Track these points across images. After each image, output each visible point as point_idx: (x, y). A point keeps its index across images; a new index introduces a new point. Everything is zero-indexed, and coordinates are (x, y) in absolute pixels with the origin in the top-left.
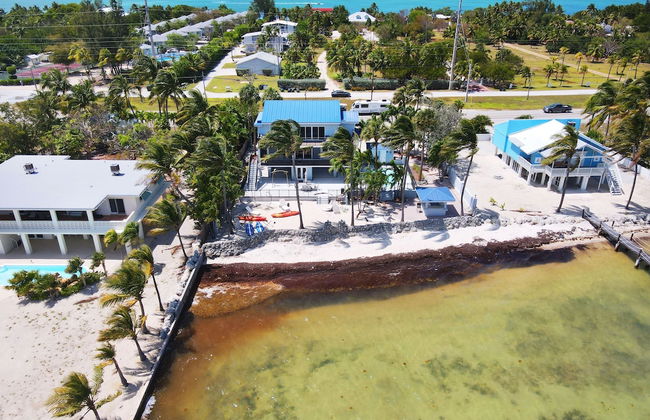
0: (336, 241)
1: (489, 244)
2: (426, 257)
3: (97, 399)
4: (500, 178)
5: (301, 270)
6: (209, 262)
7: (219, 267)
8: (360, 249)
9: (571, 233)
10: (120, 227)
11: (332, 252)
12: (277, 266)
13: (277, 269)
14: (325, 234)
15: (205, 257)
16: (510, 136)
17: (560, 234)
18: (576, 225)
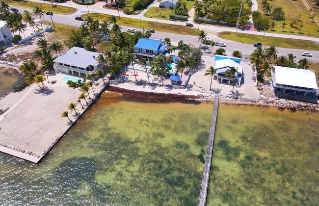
0: (142, 86)
2: (162, 95)
3: (75, 108)
5: (130, 91)
6: (110, 85)
7: (111, 87)
8: (147, 89)
9: (207, 97)
10: (91, 73)
11: (140, 89)
12: (124, 89)
15: (109, 84)
16: (216, 61)
17: (204, 96)
18: (211, 95)
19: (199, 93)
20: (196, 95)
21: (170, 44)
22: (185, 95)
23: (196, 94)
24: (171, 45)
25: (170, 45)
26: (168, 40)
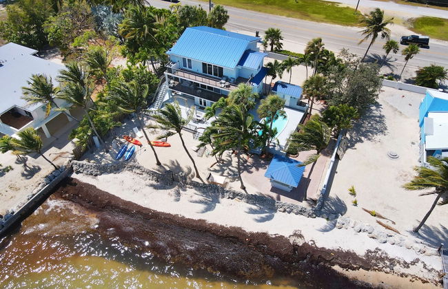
0: (172, 191)
1: (305, 244)
4: (394, 157)
9: (406, 265)
11: (162, 202)
13: (109, 202)
14: (169, 178)
15: (71, 171)
16: (430, 115)
17: (392, 261)
18: (422, 258)
19: (372, 245)
20: (361, 252)
21: (280, 45)
22: (319, 245)
23: (360, 246)
24: (284, 48)
25: (278, 50)
26: (274, 35)
